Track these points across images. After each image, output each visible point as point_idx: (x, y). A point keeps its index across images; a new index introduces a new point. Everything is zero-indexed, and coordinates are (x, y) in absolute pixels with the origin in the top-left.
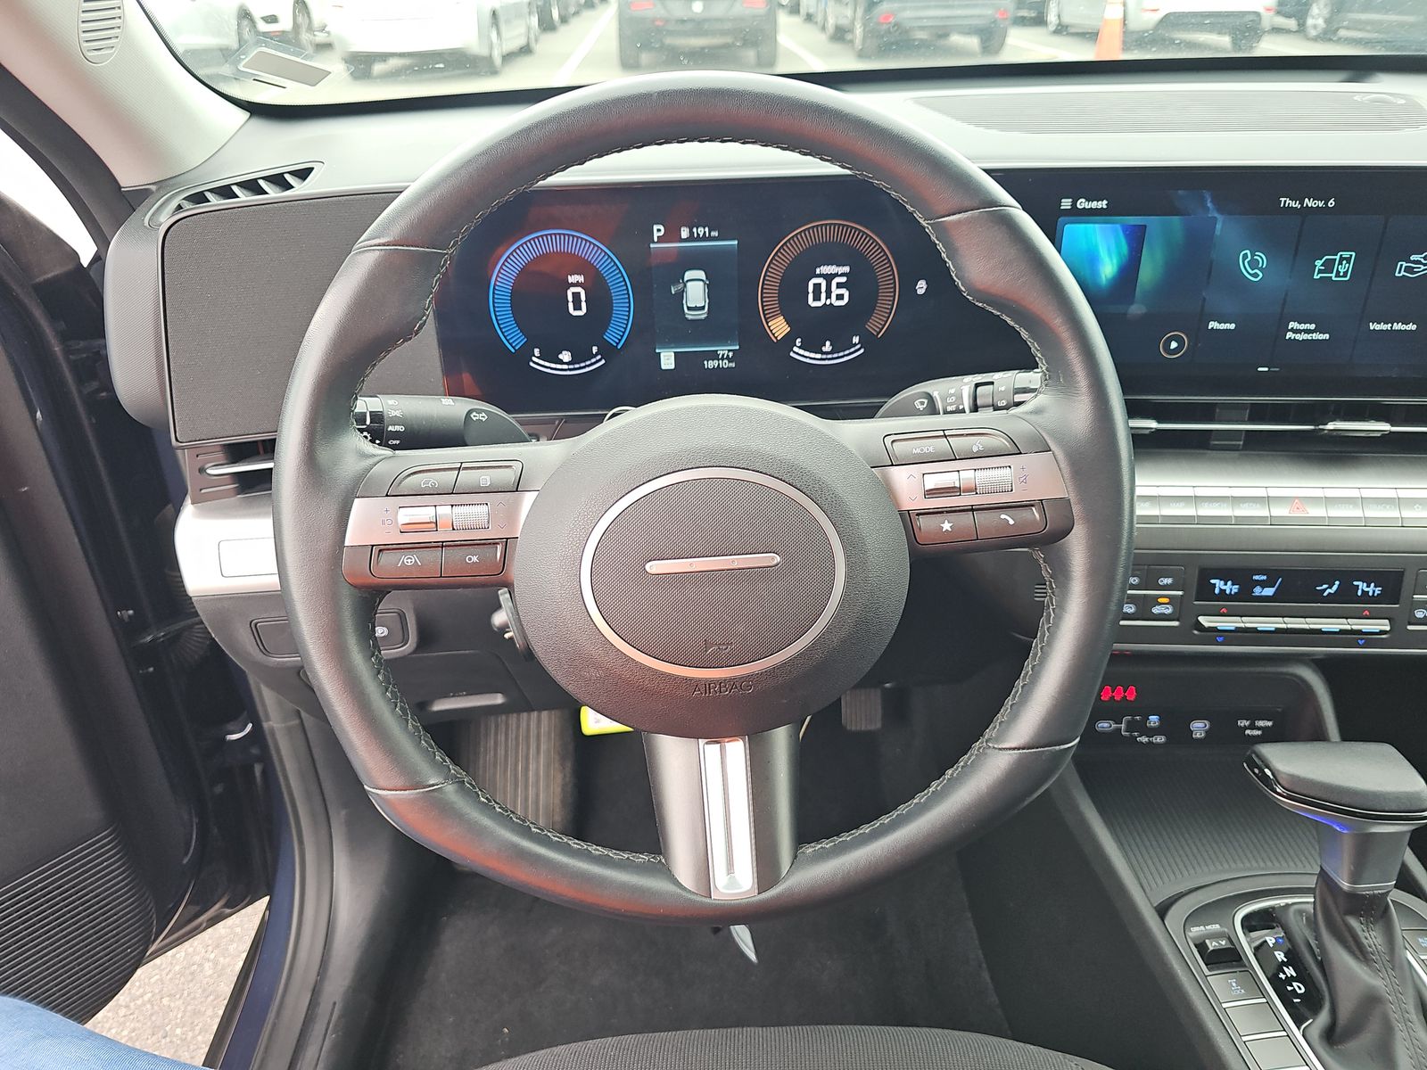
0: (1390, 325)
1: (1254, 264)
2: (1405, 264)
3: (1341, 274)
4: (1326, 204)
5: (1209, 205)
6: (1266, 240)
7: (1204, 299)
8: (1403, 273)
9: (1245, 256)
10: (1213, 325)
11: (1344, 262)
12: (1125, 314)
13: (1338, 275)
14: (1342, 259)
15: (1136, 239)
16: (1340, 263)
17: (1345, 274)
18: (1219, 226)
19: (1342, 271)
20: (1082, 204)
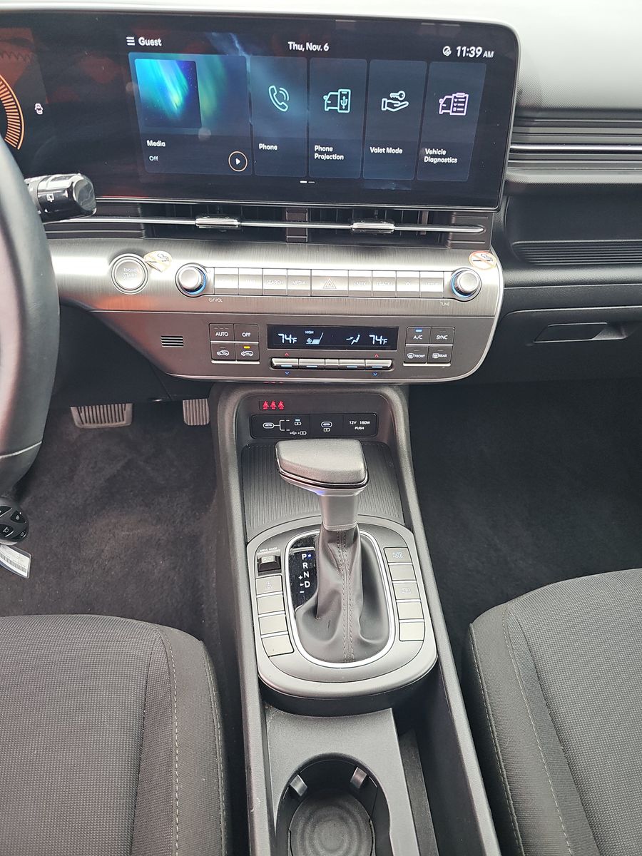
0: (384, 149)
1: (280, 97)
2: (387, 101)
3: (344, 108)
4: (322, 47)
5: (237, 46)
6: (286, 78)
7: (251, 125)
8: (386, 108)
9: (273, 91)
10: (261, 146)
11: (344, 98)
12: (197, 136)
13: (341, 109)
14: (342, 95)
15: (190, 72)
16: (341, 99)
17: (346, 107)
18: (248, 64)
19: (344, 105)
20: (143, 41)
